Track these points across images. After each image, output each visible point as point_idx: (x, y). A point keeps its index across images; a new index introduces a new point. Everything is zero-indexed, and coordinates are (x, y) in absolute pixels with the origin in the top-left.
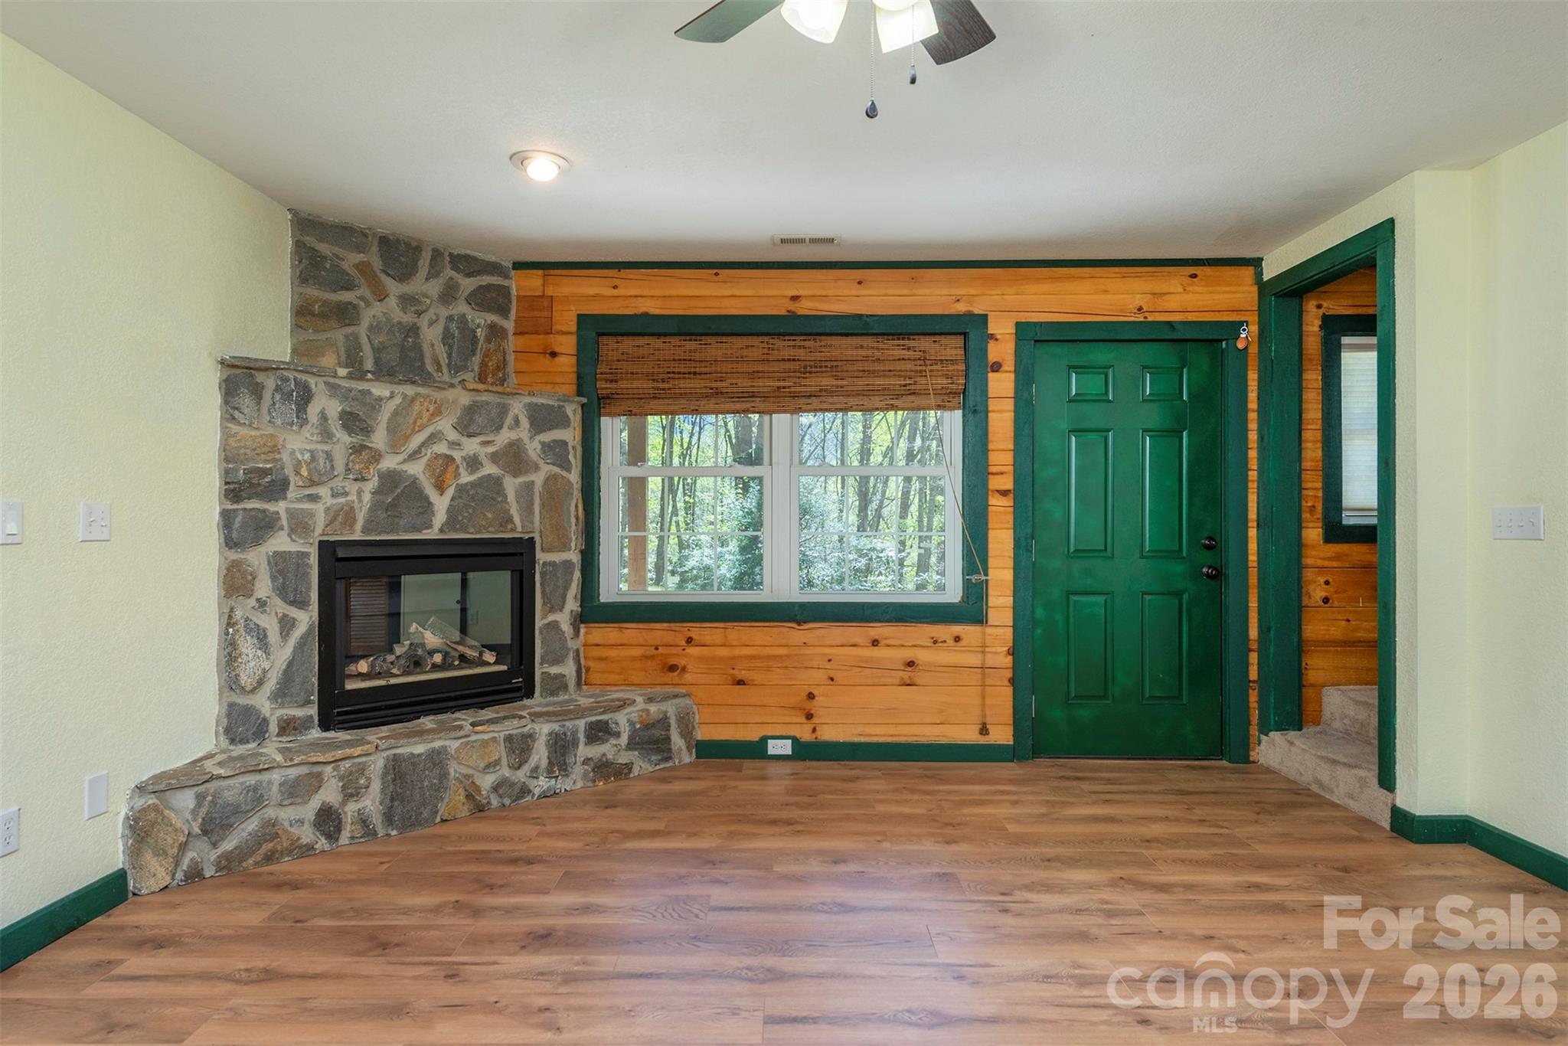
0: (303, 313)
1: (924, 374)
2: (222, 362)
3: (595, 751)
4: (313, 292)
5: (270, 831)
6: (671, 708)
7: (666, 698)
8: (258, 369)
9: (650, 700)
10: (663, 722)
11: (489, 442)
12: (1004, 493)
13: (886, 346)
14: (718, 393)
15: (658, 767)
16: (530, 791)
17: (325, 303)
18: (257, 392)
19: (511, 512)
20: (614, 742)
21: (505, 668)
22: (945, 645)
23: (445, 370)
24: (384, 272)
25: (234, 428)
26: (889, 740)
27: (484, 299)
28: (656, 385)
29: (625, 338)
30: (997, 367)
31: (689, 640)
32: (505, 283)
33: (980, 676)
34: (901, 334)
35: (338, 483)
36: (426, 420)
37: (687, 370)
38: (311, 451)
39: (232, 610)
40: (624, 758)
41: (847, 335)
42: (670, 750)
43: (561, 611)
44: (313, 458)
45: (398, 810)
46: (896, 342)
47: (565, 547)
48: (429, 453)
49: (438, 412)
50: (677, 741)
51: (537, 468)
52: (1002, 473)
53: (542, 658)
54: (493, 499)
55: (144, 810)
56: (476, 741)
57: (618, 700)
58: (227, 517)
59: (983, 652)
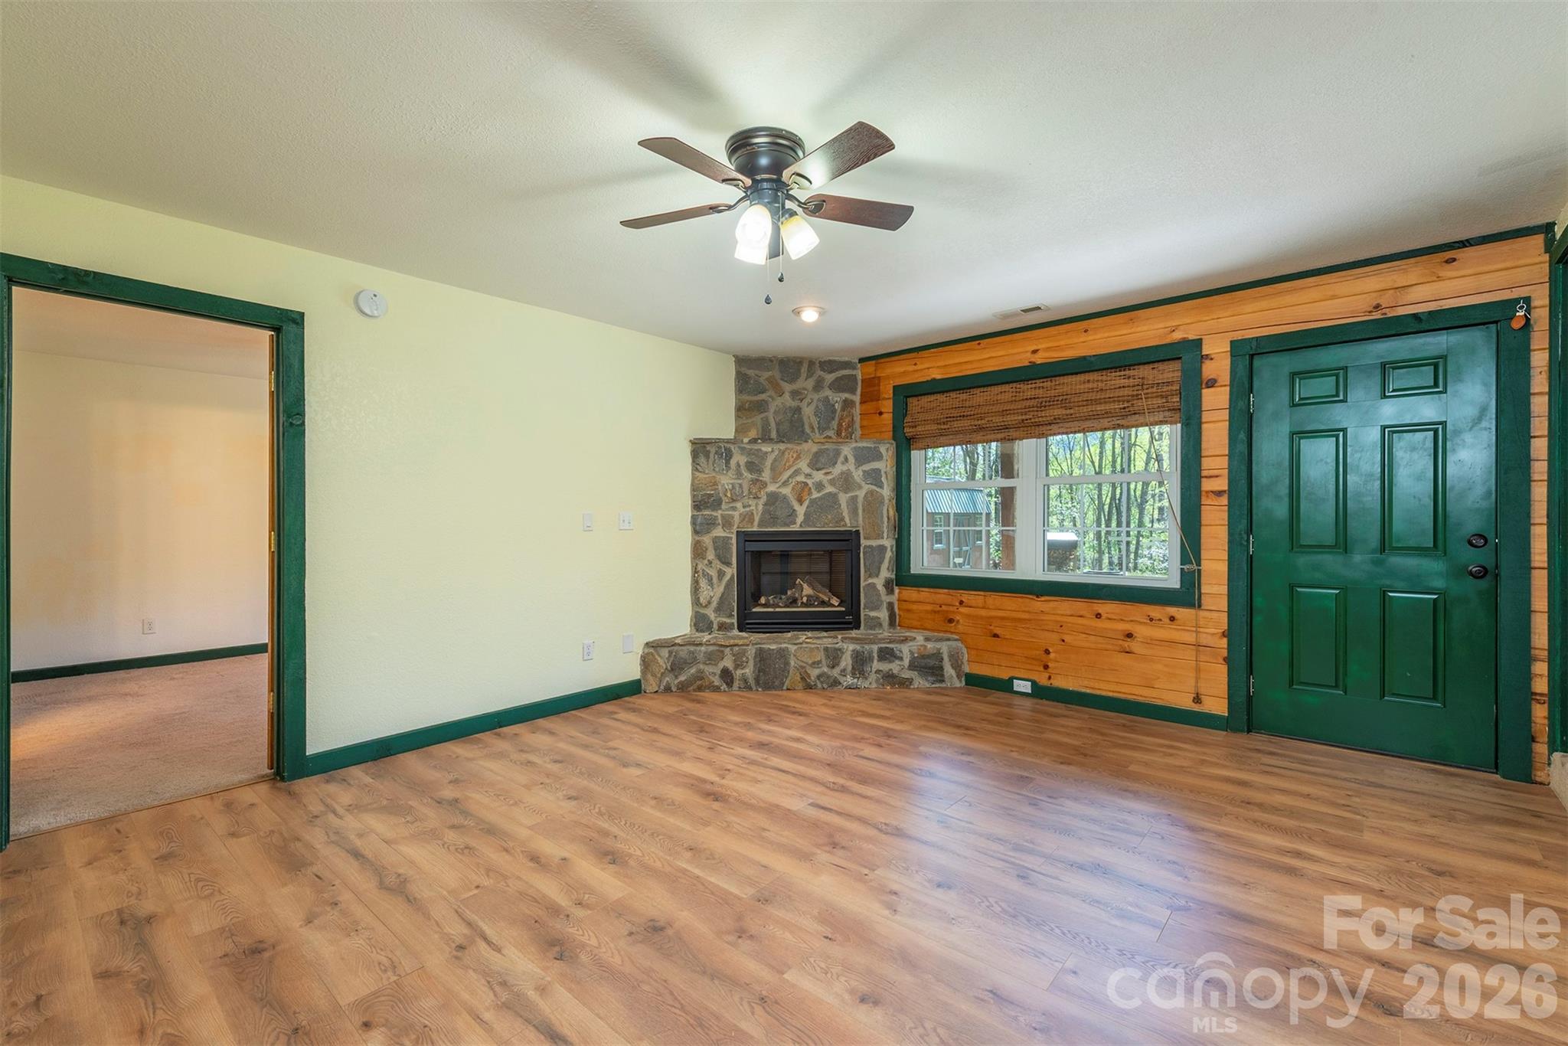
0: (740, 409)
1: (1140, 397)
2: (691, 441)
3: (885, 667)
4: (746, 397)
5: (700, 676)
6: (944, 648)
7: (940, 640)
8: (708, 444)
9: (927, 639)
10: (938, 656)
11: (828, 473)
12: (1219, 493)
13: (1109, 378)
14: (981, 429)
15: (933, 686)
16: (840, 683)
17: (751, 402)
18: (707, 455)
19: (844, 514)
20: (899, 663)
21: (844, 609)
22: (1161, 623)
23: (816, 430)
24: (782, 379)
25: (697, 474)
26: (1110, 694)
27: (839, 385)
28: (939, 427)
29: (923, 397)
30: (1212, 383)
31: (961, 603)
32: (854, 372)
33: (1194, 653)
34: (1121, 367)
35: (745, 500)
36: (791, 463)
37: (959, 415)
38: (731, 484)
39: (697, 565)
40: (907, 674)
41: (1076, 374)
42: (943, 675)
43: (877, 577)
44: (733, 487)
45: (762, 678)
46: (1118, 374)
47: (880, 536)
48: (793, 481)
49: (798, 457)
50: (949, 670)
51: (860, 487)
52: (1217, 476)
53: (865, 605)
54: (833, 507)
55: (647, 654)
56: (806, 647)
57: (903, 637)
58: (694, 519)
59: (1197, 632)
